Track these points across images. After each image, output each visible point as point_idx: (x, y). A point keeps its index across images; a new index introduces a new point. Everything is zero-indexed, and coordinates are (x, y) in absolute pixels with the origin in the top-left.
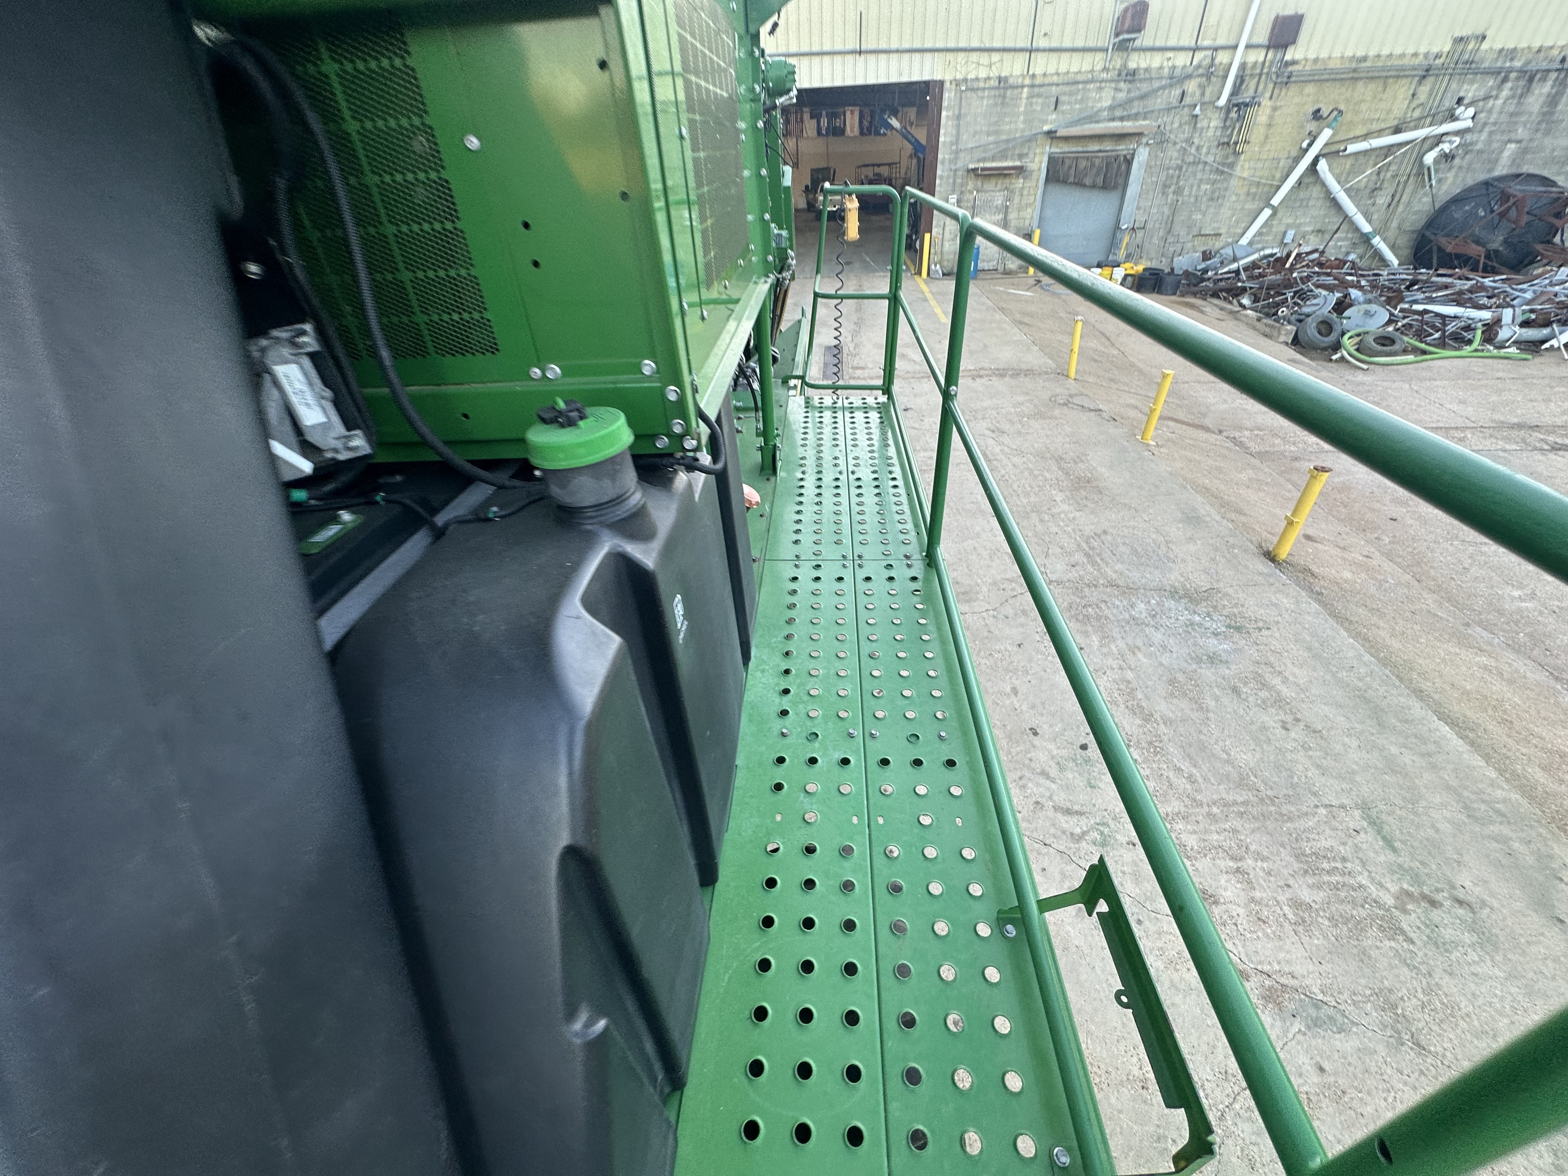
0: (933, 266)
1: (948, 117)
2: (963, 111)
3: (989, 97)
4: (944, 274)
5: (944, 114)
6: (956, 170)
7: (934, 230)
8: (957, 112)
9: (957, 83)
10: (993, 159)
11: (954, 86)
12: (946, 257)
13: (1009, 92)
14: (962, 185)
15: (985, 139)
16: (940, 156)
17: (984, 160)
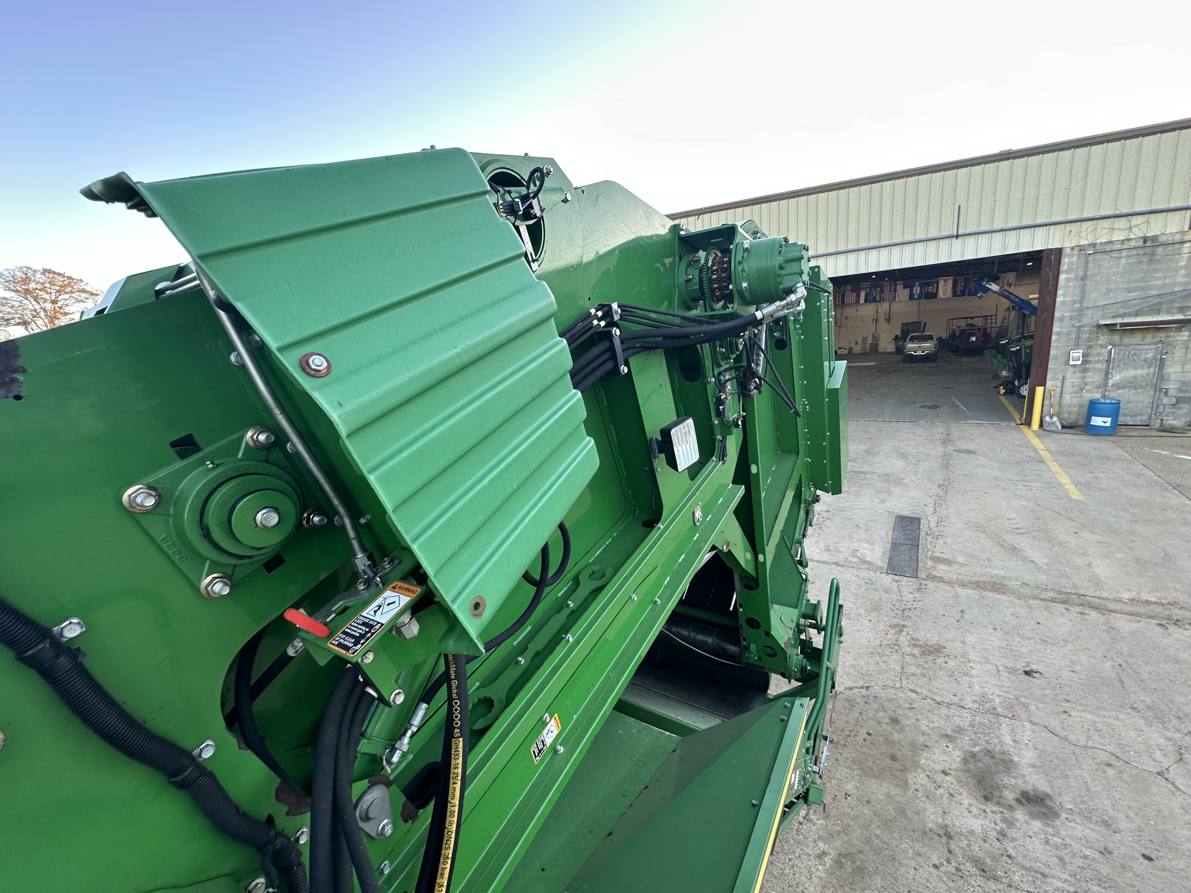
0: (1047, 419)
1: (1068, 280)
2: (1089, 273)
3: (1128, 257)
4: (1063, 427)
5: (1062, 277)
6: (1080, 327)
7: (1049, 384)
8: (1081, 274)
9: (1081, 248)
10: (1136, 315)
11: (1076, 252)
12: (1065, 409)
13: (1160, 250)
14: (1090, 340)
15: (1122, 296)
16: (1057, 314)
17: (1123, 315)
